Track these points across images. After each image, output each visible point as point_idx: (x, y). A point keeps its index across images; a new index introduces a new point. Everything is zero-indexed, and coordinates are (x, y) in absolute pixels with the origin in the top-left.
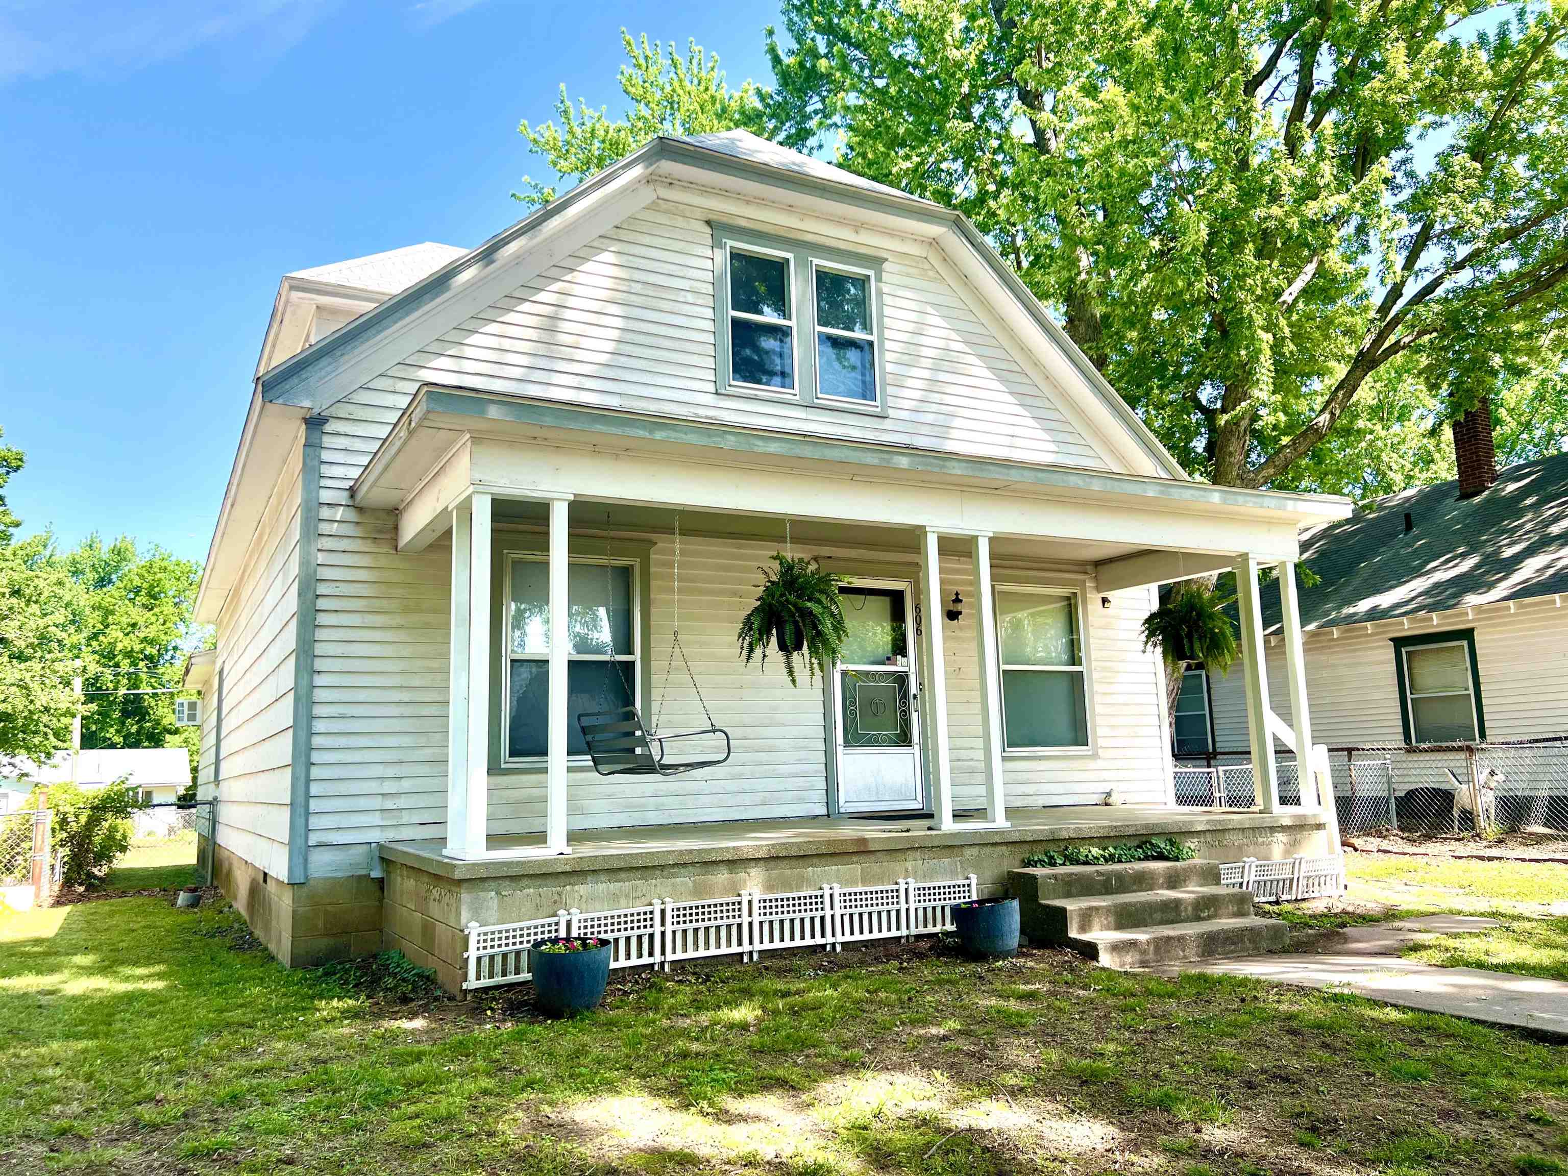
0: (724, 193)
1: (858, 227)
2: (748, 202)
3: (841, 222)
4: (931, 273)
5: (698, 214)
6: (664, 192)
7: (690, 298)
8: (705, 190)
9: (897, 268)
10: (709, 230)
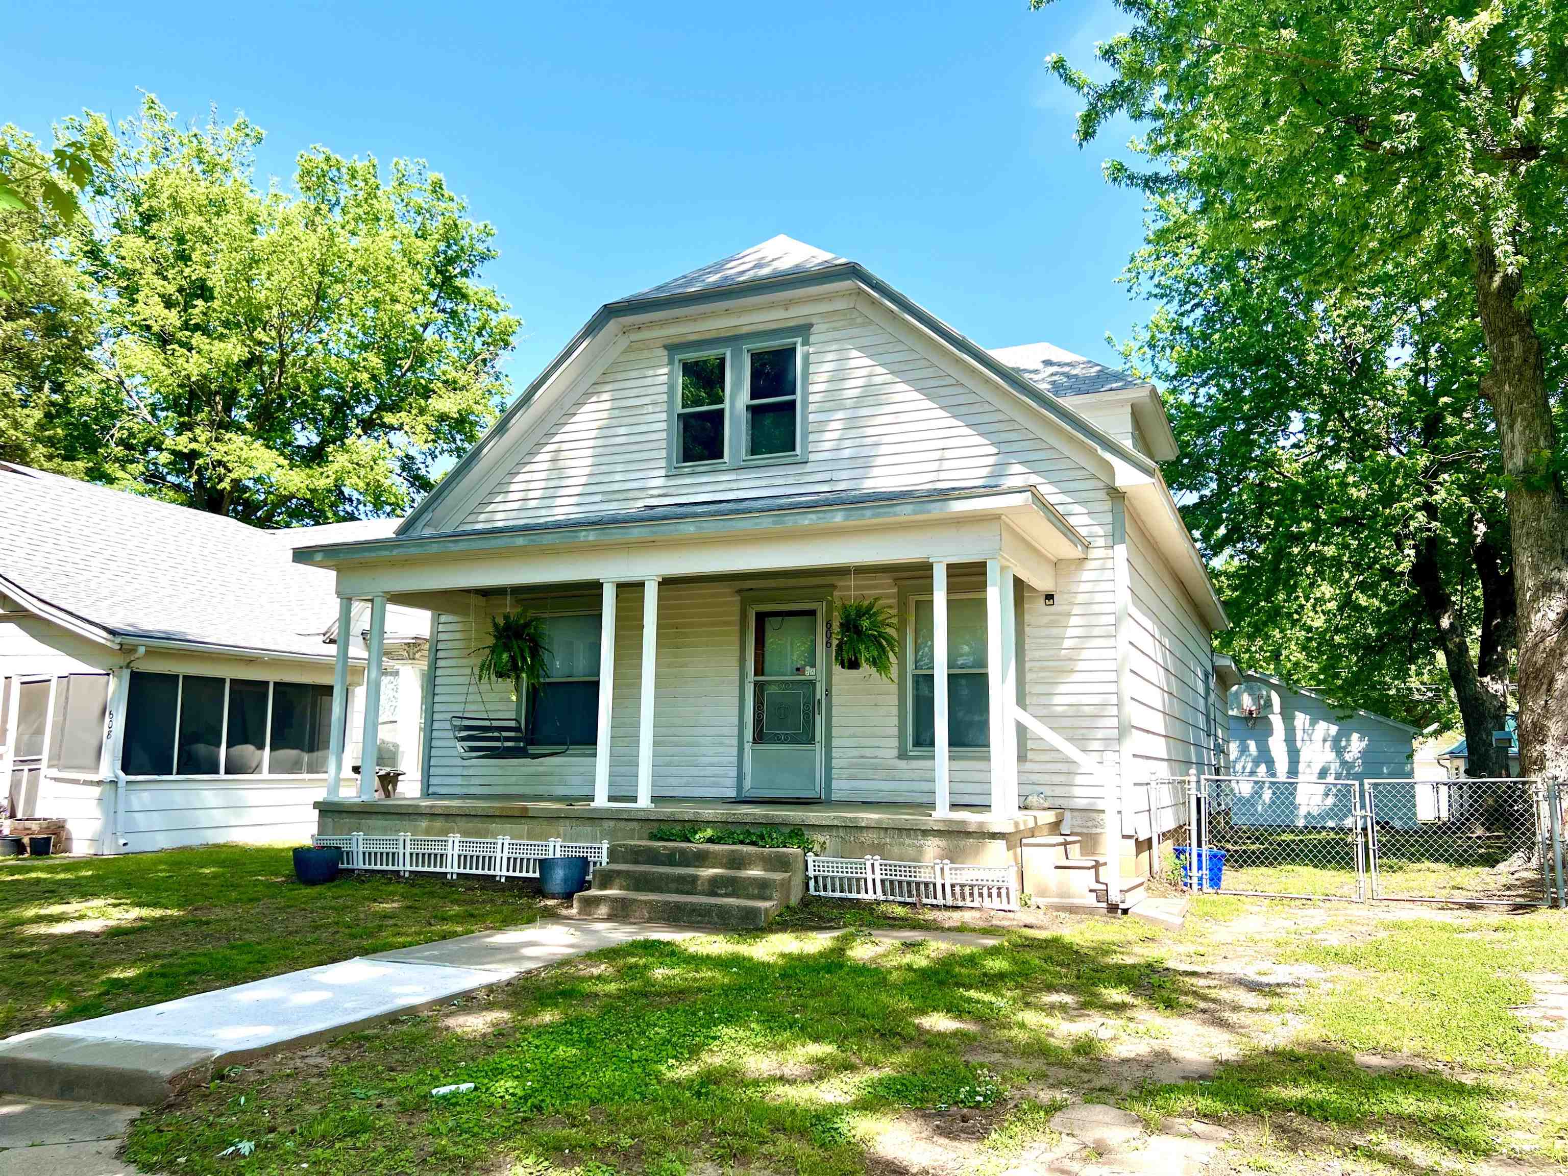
0: (677, 320)
1: (787, 305)
2: (695, 320)
3: (772, 306)
4: (859, 320)
5: (660, 343)
6: (635, 336)
7: (650, 409)
8: (664, 323)
9: (823, 327)
10: (666, 353)
